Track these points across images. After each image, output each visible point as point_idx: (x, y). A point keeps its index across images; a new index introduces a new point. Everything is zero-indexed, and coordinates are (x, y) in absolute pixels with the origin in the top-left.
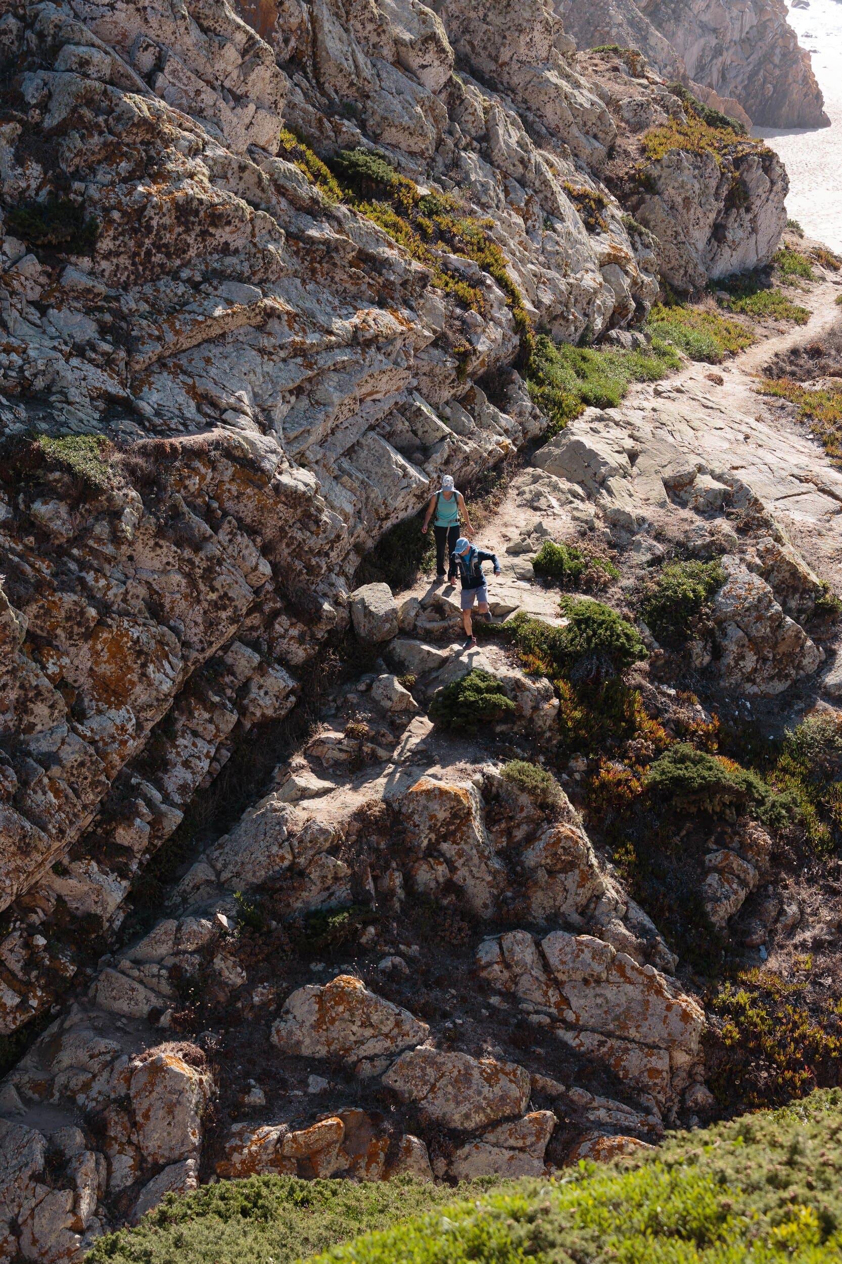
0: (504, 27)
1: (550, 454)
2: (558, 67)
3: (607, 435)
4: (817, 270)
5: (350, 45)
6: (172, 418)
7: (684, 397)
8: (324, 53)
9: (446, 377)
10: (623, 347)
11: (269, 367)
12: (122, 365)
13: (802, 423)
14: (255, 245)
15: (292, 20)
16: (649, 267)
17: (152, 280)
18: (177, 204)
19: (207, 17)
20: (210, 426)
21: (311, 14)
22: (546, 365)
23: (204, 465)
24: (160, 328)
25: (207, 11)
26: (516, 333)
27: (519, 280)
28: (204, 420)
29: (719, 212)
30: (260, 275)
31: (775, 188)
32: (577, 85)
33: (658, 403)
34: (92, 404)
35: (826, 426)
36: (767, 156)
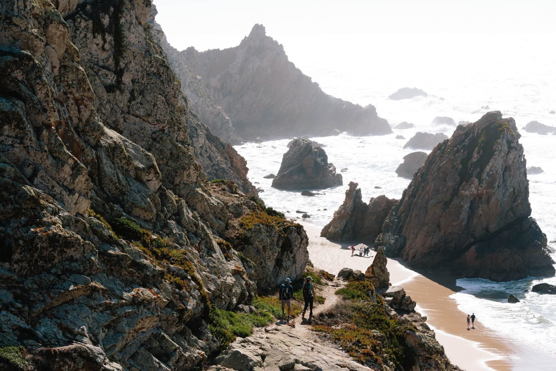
0: (176, 168)
1: (223, 358)
2: (201, 187)
3: (250, 348)
4: (324, 281)
5: (115, 170)
6: (52, 339)
7: (280, 333)
8: (103, 174)
9: (174, 321)
10: (245, 312)
11: (95, 315)
12: (27, 314)
13: (336, 343)
14: (85, 257)
15: (88, 158)
16: (252, 277)
17: (38, 274)
18: (49, 236)
19: (56, 152)
20: (70, 343)
21: (96, 155)
22: (216, 318)
23: (70, 361)
24: (43, 296)
25: (56, 149)
26: (202, 303)
27: (201, 278)
28: (67, 340)
29: (279, 253)
30: (88, 272)
31: (303, 242)
32: (210, 196)
33: (269, 335)
34: (13, 333)
35: (348, 343)
36: (298, 227)
